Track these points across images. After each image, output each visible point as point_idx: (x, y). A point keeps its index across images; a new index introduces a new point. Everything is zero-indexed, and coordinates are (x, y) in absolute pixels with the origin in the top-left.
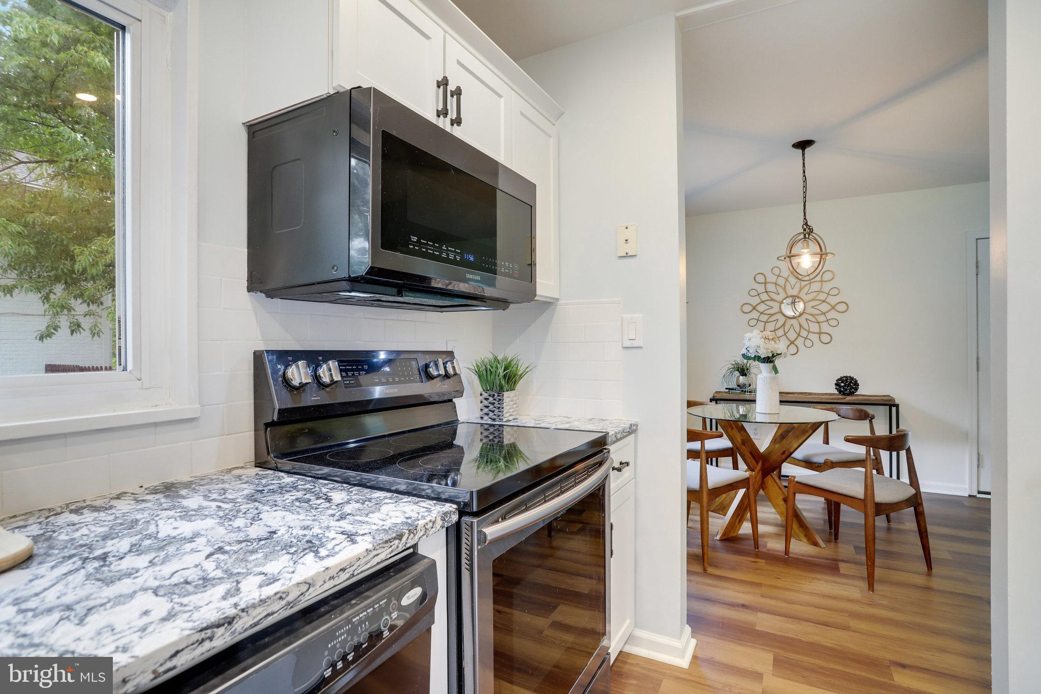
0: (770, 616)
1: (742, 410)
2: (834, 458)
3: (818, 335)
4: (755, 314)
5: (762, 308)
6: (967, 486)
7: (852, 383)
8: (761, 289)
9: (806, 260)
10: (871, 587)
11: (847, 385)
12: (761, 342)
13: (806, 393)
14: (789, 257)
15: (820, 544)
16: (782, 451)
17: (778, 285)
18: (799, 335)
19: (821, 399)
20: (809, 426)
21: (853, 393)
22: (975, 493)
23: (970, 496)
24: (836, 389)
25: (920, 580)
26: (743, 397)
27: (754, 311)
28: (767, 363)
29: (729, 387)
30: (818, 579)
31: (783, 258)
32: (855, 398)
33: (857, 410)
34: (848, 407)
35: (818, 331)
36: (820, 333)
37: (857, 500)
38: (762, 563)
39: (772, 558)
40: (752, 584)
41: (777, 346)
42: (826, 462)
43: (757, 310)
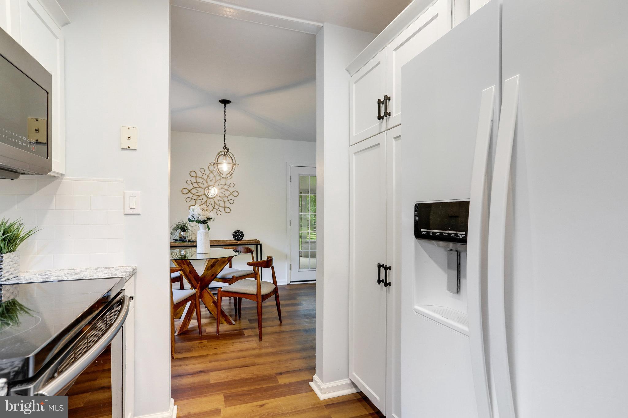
0: (217, 372)
1: (183, 252)
2: (237, 275)
3: (224, 208)
4: (190, 195)
5: (194, 191)
6: (286, 280)
7: (240, 234)
8: (193, 180)
9: (225, 166)
10: (261, 339)
11: (238, 235)
12: (200, 212)
13: (218, 240)
14: (217, 163)
15: (233, 323)
16: (212, 274)
17: (203, 179)
18: (214, 208)
19: (227, 243)
20: (226, 259)
21: (241, 239)
22: (289, 283)
23: (287, 284)
24: (233, 237)
25: (277, 329)
26: (183, 244)
27: (189, 193)
28: (203, 224)
29: (175, 239)
30: (236, 342)
31: (213, 164)
32: (242, 242)
33: (245, 248)
34: (241, 247)
35: (224, 206)
36: (225, 207)
37: (253, 296)
38: (205, 342)
39: (210, 338)
40: (202, 356)
41: (209, 214)
42: (233, 277)
43: (191, 193)
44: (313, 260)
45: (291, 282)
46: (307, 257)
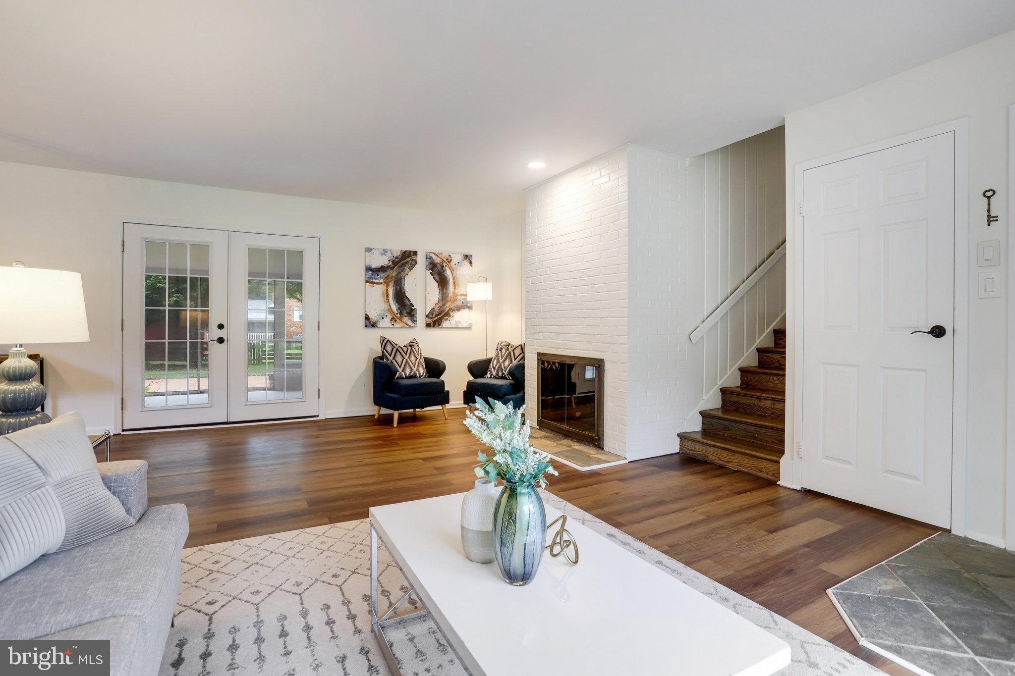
45: (124, 430)
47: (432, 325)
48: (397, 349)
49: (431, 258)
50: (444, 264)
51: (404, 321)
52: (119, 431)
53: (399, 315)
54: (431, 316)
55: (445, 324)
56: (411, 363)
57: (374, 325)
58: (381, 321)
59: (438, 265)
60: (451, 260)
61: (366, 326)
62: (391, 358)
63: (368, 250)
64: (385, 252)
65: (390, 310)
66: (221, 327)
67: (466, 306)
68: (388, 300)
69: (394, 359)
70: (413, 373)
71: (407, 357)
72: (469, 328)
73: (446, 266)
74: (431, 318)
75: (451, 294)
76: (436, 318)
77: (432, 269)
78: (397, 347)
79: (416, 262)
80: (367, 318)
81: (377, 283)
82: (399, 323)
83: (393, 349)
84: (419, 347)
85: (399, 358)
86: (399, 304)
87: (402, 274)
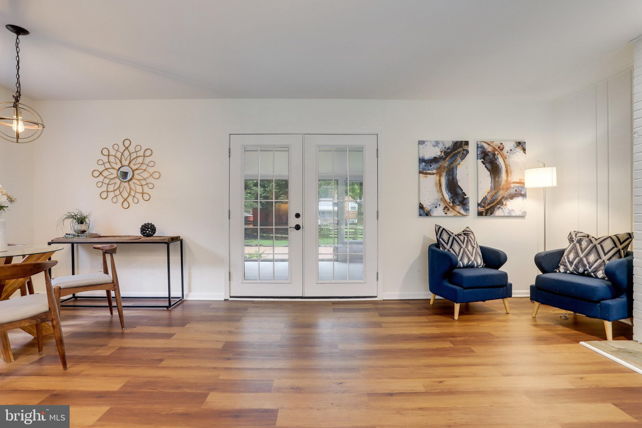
4: (101, 178)
5: (105, 173)
6: (223, 294)
7: (151, 228)
8: (105, 159)
11: (148, 230)
17: (117, 157)
18: (129, 194)
21: (152, 235)
22: (228, 298)
23: (225, 300)
24: (141, 232)
35: (141, 192)
36: (143, 193)
43: (102, 175)
44: (356, 267)
45: (231, 297)
46: (345, 261)
47: (484, 214)
48: (454, 238)
49: (482, 147)
50: (496, 153)
51: (457, 210)
52: (228, 297)
53: (451, 204)
54: (483, 205)
55: (498, 212)
56: (468, 253)
57: (428, 214)
58: (434, 209)
59: (490, 154)
60: (503, 148)
61: (420, 215)
62: (448, 247)
63: (421, 143)
64: (437, 143)
65: (443, 199)
66: (298, 216)
67: (520, 194)
68: (441, 189)
69: (451, 248)
70: (470, 262)
71: (464, 246)
72: (522, 217)
73: (498, 154)
74: (484, 207)
75: (503, 183)
76: (488, 207)
77: (484, 158)
78: (453, 235)
79: (468, 152)
80: (421, 207)
81: (430, 174)
82: (452, 212)
83: (449, 238)
84: (474, 237)
85: (456, 247)
86: (451, 193)
87: (454, 164)
